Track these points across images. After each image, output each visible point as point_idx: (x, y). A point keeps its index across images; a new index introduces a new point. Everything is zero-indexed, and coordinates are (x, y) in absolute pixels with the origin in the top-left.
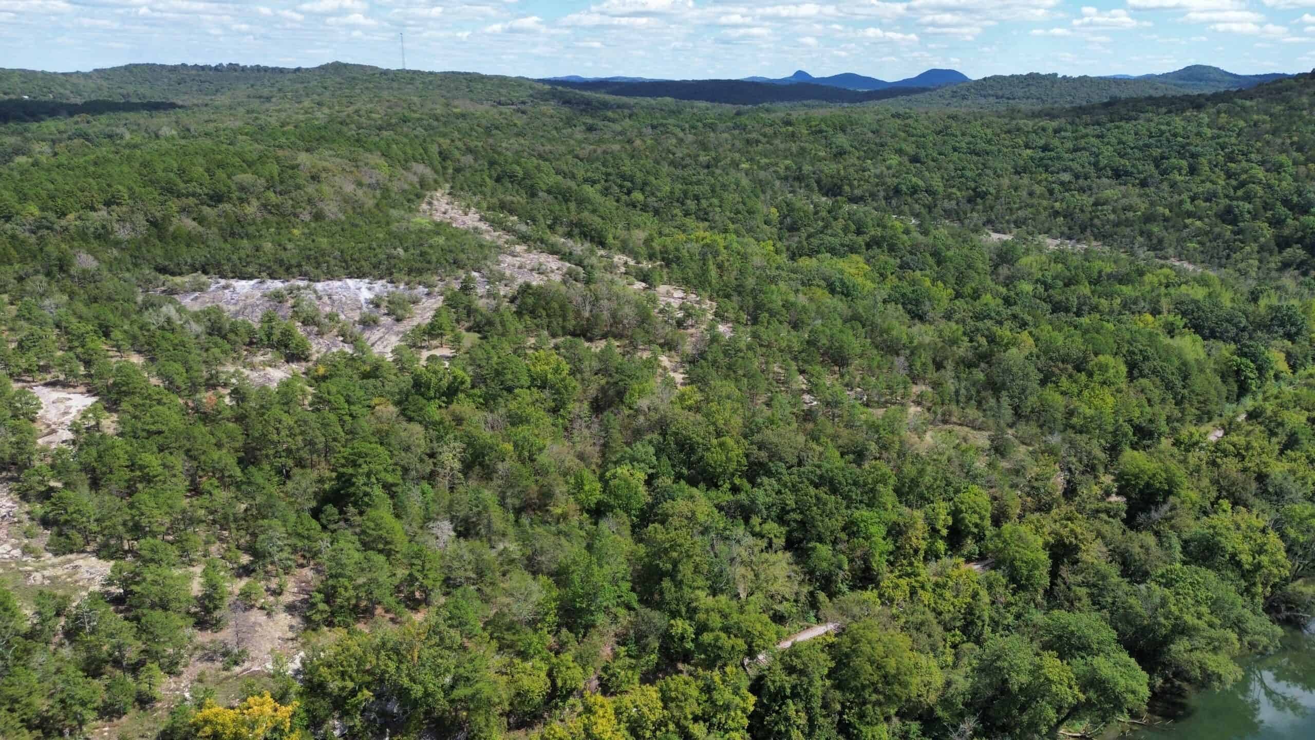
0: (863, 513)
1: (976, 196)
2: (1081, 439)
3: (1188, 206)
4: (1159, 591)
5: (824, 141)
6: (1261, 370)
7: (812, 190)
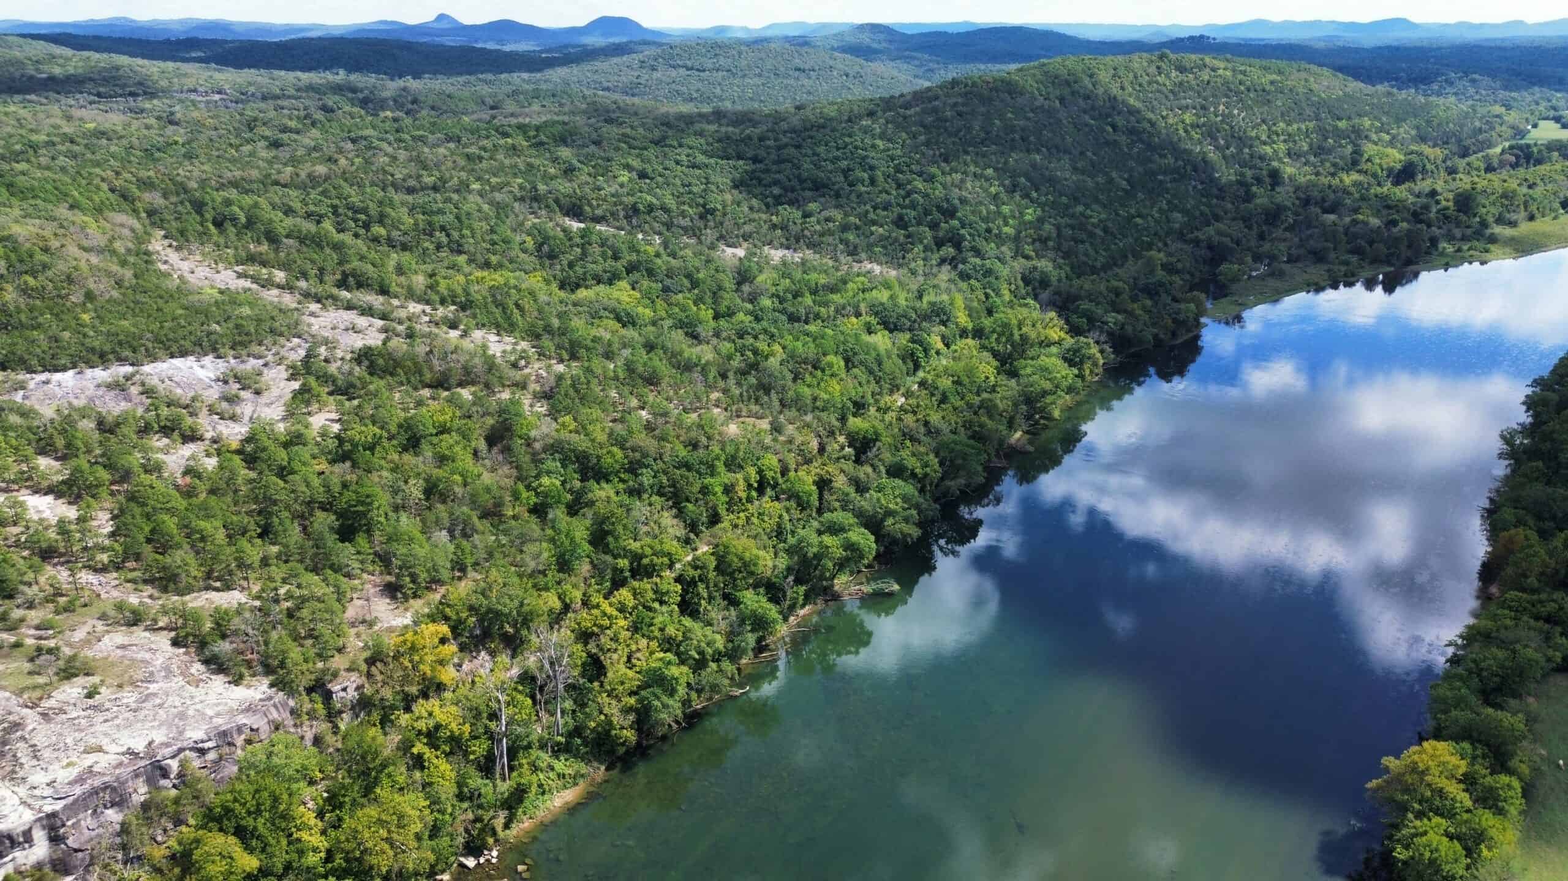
0: (708, 480)
1: (706, 213)
2: (824, 415)
3: (872, 216)
4: (875, 495)
5: (548, 155)
6: (925, 350)
7: (553, 211)
